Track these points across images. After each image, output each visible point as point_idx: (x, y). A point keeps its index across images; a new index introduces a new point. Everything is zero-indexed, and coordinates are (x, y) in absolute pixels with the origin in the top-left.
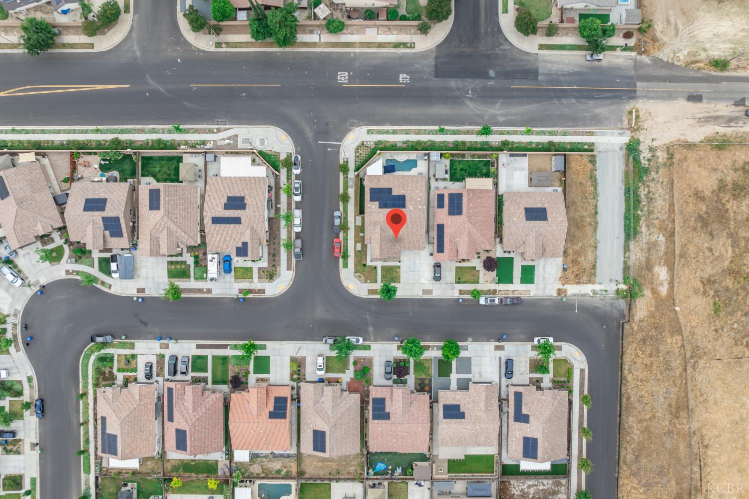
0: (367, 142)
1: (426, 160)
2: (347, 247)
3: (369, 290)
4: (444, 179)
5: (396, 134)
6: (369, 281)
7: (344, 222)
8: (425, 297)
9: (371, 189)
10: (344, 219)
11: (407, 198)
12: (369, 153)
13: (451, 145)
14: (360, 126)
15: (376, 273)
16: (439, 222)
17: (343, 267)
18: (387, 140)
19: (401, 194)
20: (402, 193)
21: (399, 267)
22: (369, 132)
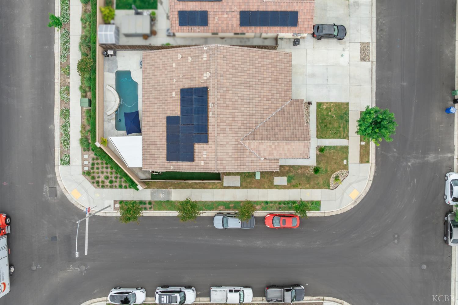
0: (83, 166)
1: (115, 54)
2: (280, 203)
3: (361, 162)
4: (153, 19)
5: (68, 111)
6: (345, 162)
7: (234, 208)
8: (373, 56)
9: (170, 157)
10: (229, 208)
11: (187, 84)
12: (104, 162)
13: (89, 7)
14: (55, 178)
15: (330, 147)
16: (236, 21)
17: (319, 209)
18: (80, 129)
19: (178, 97)
20: (176, 96)
21: (319, 105)
22: (66, 162)
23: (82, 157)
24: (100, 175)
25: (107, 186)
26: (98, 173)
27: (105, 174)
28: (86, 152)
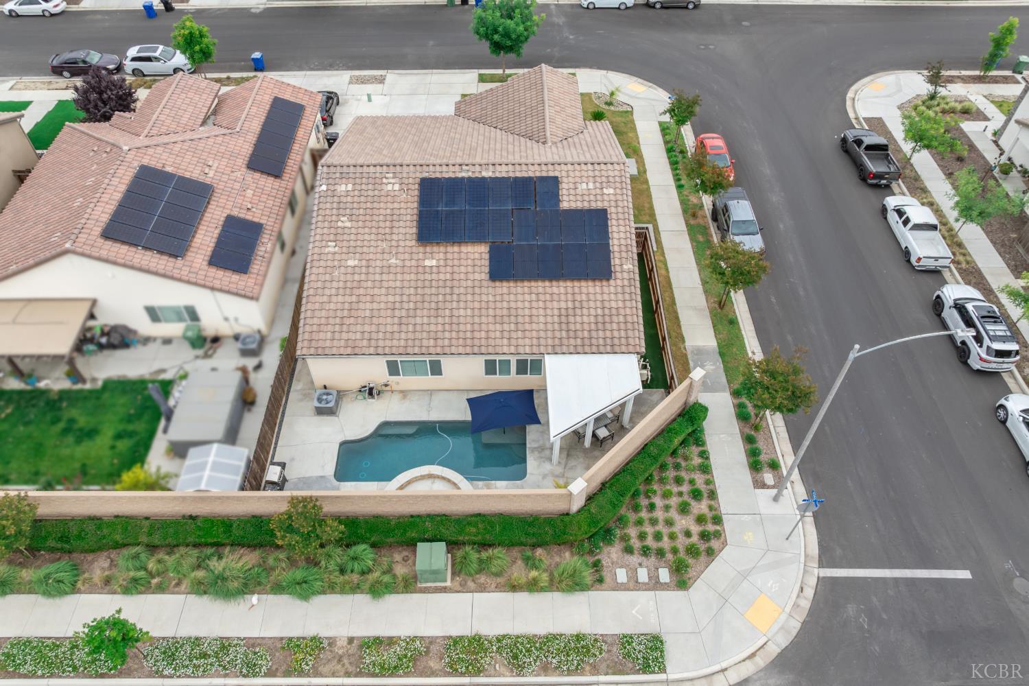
0: (655, 585)
11: (407, 226)
19: (440, 251)
23: (625, 590)
24: (679, 527)
25: (711, 508)
26: (672, 537)
27: (673, 514)
28: (606, 574)
